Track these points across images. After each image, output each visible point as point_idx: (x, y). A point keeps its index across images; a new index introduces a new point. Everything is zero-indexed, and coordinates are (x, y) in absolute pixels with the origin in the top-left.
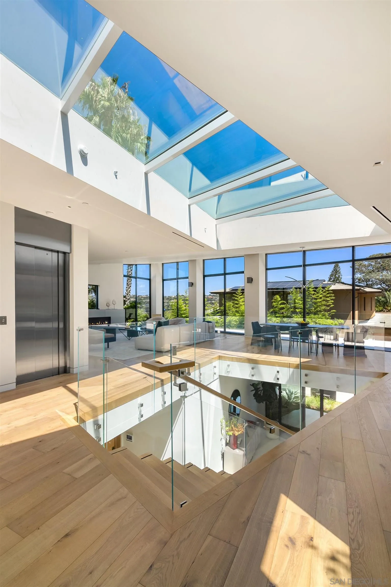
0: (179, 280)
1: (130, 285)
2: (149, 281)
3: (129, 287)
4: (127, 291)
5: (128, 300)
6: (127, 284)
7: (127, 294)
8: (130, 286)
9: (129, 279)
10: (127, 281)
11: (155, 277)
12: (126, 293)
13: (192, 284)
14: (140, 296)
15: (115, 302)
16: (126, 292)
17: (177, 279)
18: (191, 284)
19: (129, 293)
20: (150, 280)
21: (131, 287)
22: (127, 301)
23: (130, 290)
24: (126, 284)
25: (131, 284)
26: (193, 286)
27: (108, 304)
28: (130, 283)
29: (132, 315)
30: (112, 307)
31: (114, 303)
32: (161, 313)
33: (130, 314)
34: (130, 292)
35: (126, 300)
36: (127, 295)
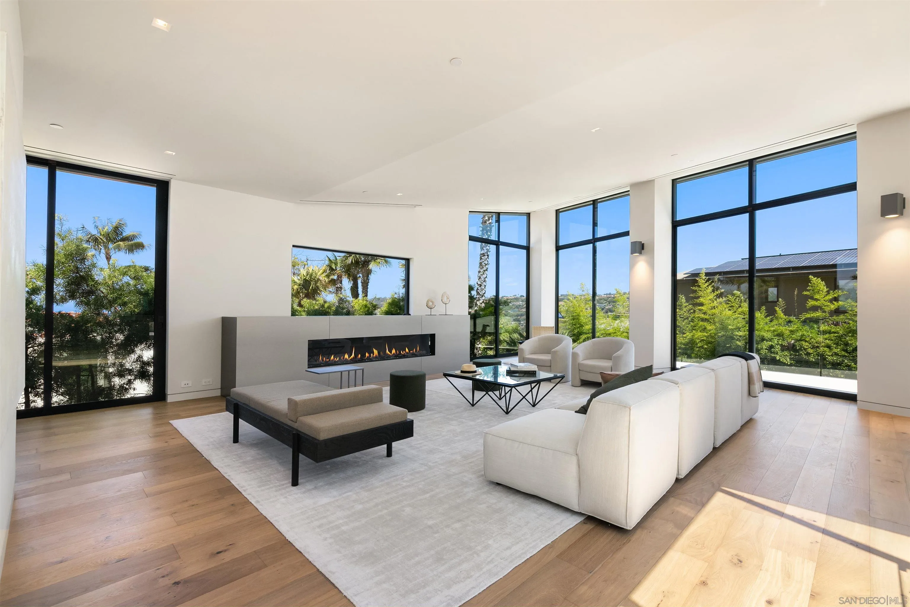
0: (598, 244)
1: (487, 266)
2: (525, 251)
3: (485, 271)
4: (480, 279)
5: (482, 297)
6: (481, 264)
7: (480, 285)
8: (485, 269)
9: (485, 255)
10: (481, 259)
11: (539, 241)
12: (477, 283)
13: (642, 246)
14: (505, 297)
15: (448, 298)
16: (477, 280)
17: (594, 241)
18: (638, 247)
19: (484, 283)
20: (527, 248)
21: (487, 270)
22: (479, 300)
23: (485, 276)
24: (478, 265)
25: (488, 264)
26: (643, 251)
27: (430, 304)
28: (486, 263)
29: (488, 328)
30: (439, 309)
31: (445, 300)
32: (552, 324)
33: (485, 326)
34: (485, 281)
35: (477, 296)
36: (480, 287)
